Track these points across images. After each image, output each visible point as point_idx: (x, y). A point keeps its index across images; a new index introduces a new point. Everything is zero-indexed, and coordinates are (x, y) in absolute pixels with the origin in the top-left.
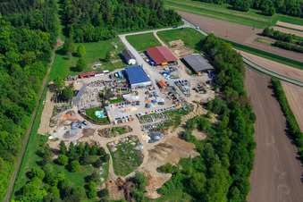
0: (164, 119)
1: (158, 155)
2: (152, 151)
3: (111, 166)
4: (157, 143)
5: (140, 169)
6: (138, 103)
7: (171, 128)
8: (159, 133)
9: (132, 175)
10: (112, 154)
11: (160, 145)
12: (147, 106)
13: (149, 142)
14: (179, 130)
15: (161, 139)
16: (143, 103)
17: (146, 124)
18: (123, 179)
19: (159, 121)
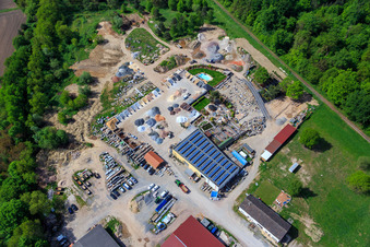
0: (125, 97)
1: (113, 53)
2: (121, 55)
3: (152, 33)
4: (120, 65)
5: (124, 37)
6: (172, 111)
7: (111, 87)
8: (123, 77)
9: (129, 32)
10: (157, 42)
11: (115, 64)
12: (157, 110)
13: (128, 64)
14: (99, 89)
15: (117, 69)
16: (165, 114)
17: (143, 83)
18: (134, 28)
19: (130, 92)
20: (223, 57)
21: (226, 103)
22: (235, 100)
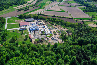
20: (53, 39)
21: (41, 35)
22: (41, 36)
